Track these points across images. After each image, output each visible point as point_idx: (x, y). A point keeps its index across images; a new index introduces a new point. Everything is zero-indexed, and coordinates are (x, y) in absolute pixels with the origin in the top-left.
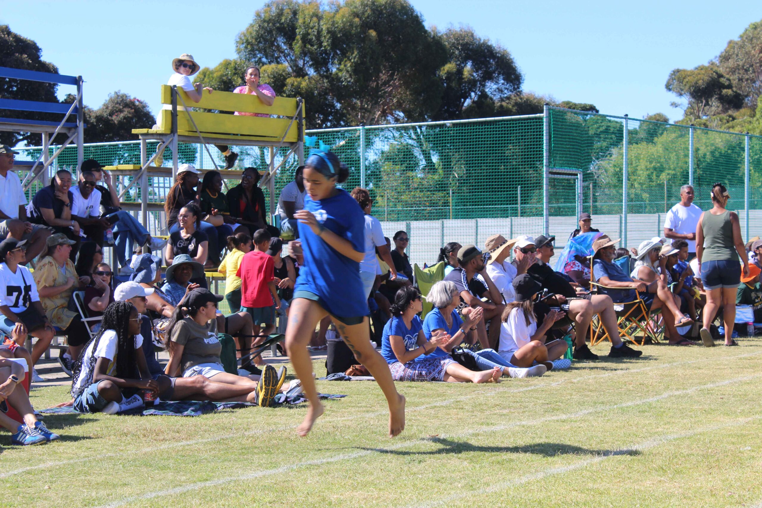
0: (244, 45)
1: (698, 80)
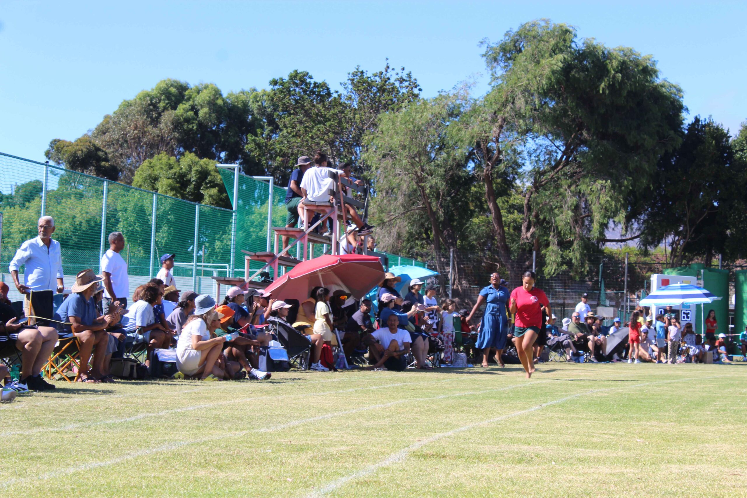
1: (76, 151)
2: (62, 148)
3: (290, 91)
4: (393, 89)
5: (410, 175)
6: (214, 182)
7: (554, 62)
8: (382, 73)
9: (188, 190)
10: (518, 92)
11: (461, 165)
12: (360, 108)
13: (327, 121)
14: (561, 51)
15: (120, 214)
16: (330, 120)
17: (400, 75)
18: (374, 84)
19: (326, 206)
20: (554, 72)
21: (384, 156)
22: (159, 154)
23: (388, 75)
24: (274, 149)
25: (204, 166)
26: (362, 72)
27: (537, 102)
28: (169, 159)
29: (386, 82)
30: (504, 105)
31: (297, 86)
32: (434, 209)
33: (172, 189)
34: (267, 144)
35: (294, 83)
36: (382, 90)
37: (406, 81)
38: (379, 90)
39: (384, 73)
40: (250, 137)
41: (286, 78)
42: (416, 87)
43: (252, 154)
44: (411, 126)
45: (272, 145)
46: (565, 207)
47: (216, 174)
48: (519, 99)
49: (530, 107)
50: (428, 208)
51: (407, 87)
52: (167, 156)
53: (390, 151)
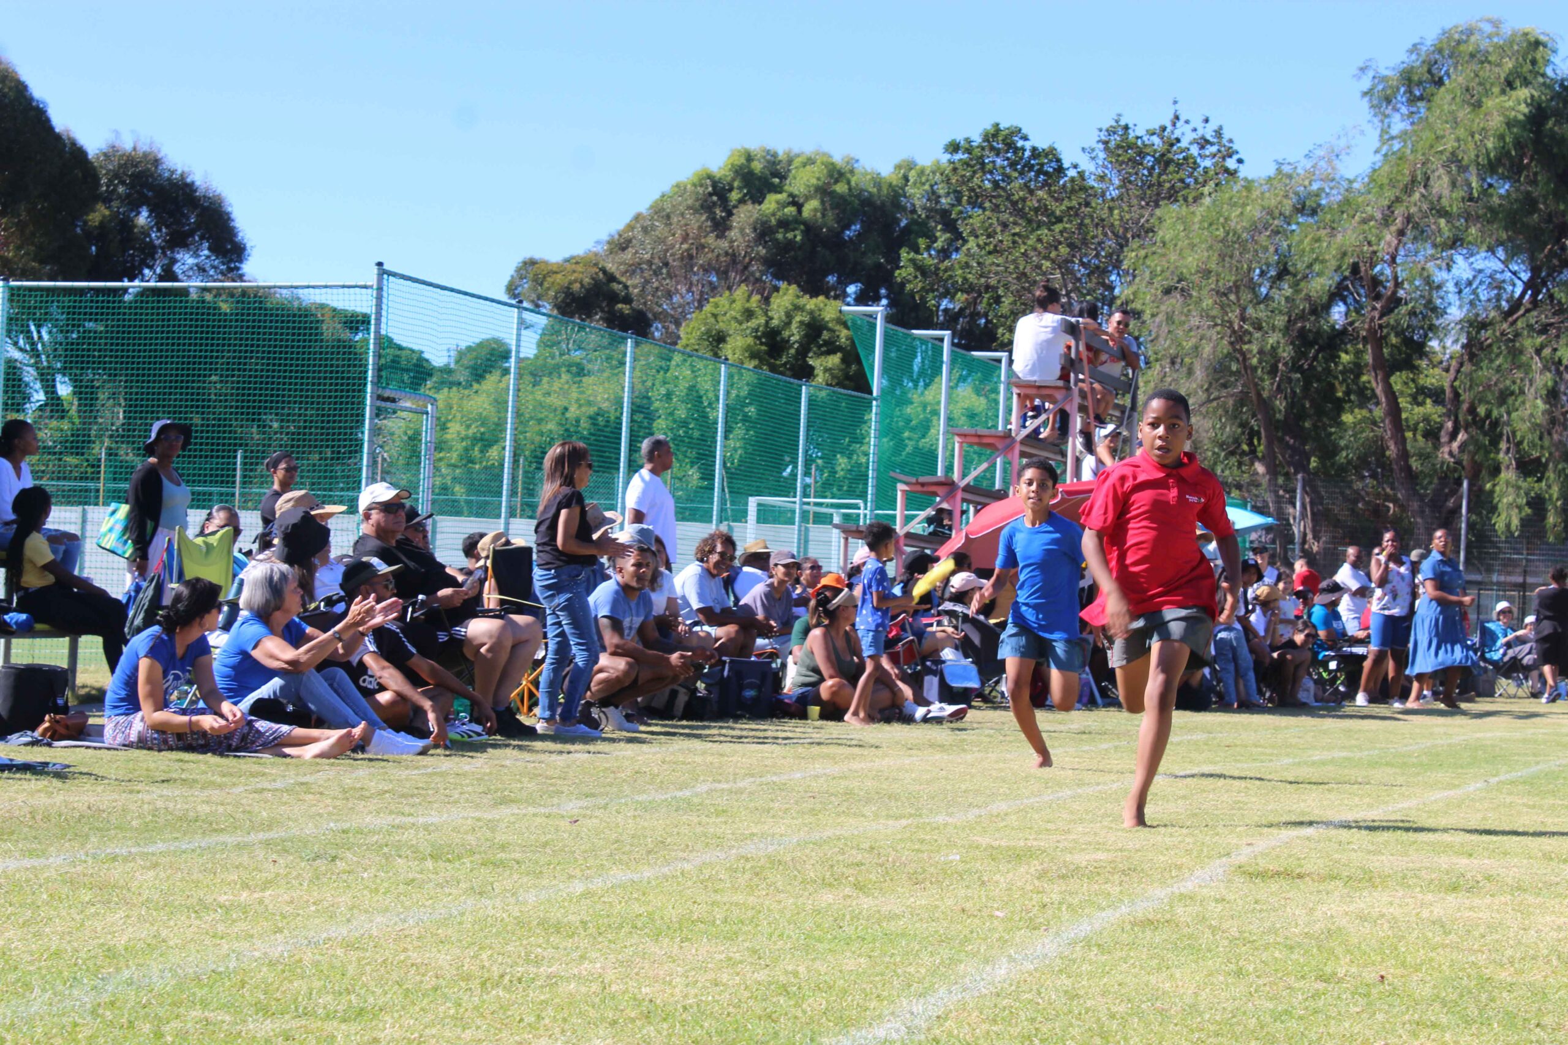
1: (571, 283)
2: (545, 277)
3: (983, 164)
4: (1185, 159)
5: (1219, 328)
6: (834, 343)
7: (1511, 103)
8: (1164, 129)
9: (784, 360)
10: (1436, 163)
11: (1320, 309)
12: (1120, 197)
13: (1054, 224)
14: (1526, 83)
15: (657, 405)
16: (1059, 220)
17: (1200, 132)
18: (1148, 150)
19: (1057, 388)
20: (1510, 124)
21: (1168, 291)
22: (731, 288)
23: (1177, 133)
24: (951, 277)
25: (817, 312)
26: (1126, 128)
27: (1474, 185)
28: (747, 301)
29: (1172, 145)
30: (1408, 190)
31: (998, 155)
32: (1265, 394)
33: (753, 356)
34: (937, 269)
35: (992, 148)
36: (1164, 161)
37: (1212, 144)
38: (1157, 161)
39: (1169, 128)
40: (905, 255)
41: (977, 139)
42: (1230, 156)
43: (908, 287)
44: (1221, 233)
45: (946, 271)
46: (1530, 393)
47: (838, 327)
48: (1439, 177)
49: (1462, 193)
50: (1253, 395)
51: (1214, 156)
52: (745, 293)
53: (1179, 281)
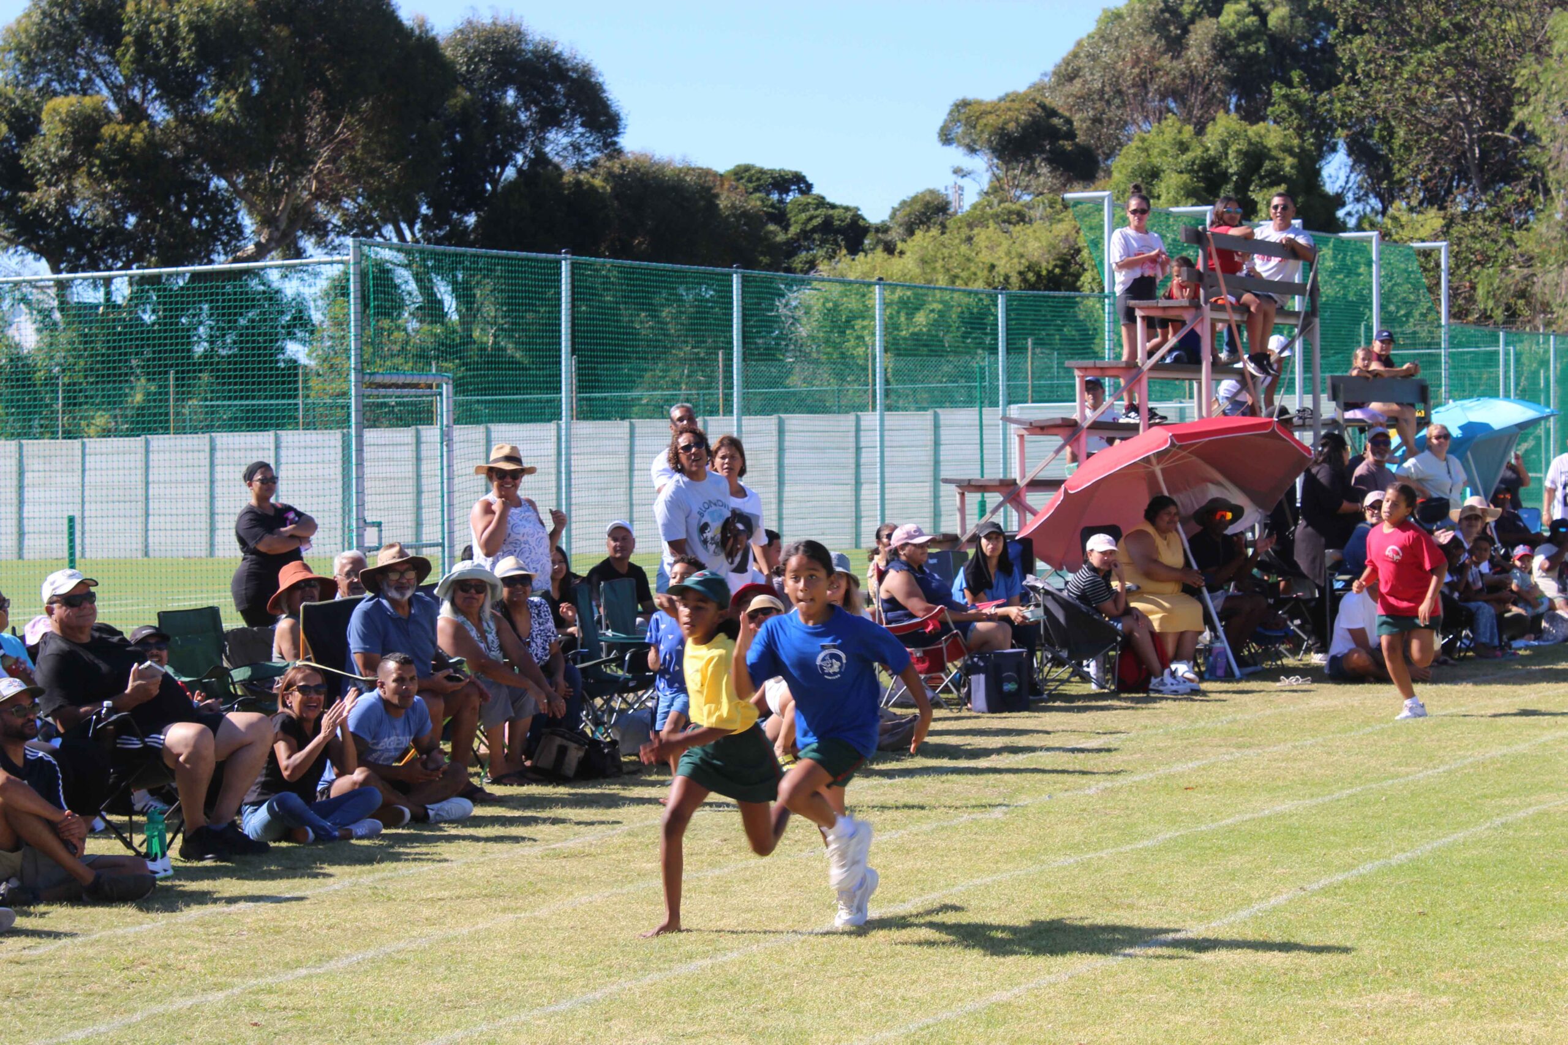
0: (13, 54)
1: (1006, 123)
2: (978, 118)
6: (1277, 172)
12: (1518, 5)
15: (1085, 253)
22: (1159, 121)
25: (1255, 139)
28: (1180, 132)
33: (1189, 195)
34: (1314, 100)
40: (1277, 91)
45: (1324, 104)
52: (1178, 124)
